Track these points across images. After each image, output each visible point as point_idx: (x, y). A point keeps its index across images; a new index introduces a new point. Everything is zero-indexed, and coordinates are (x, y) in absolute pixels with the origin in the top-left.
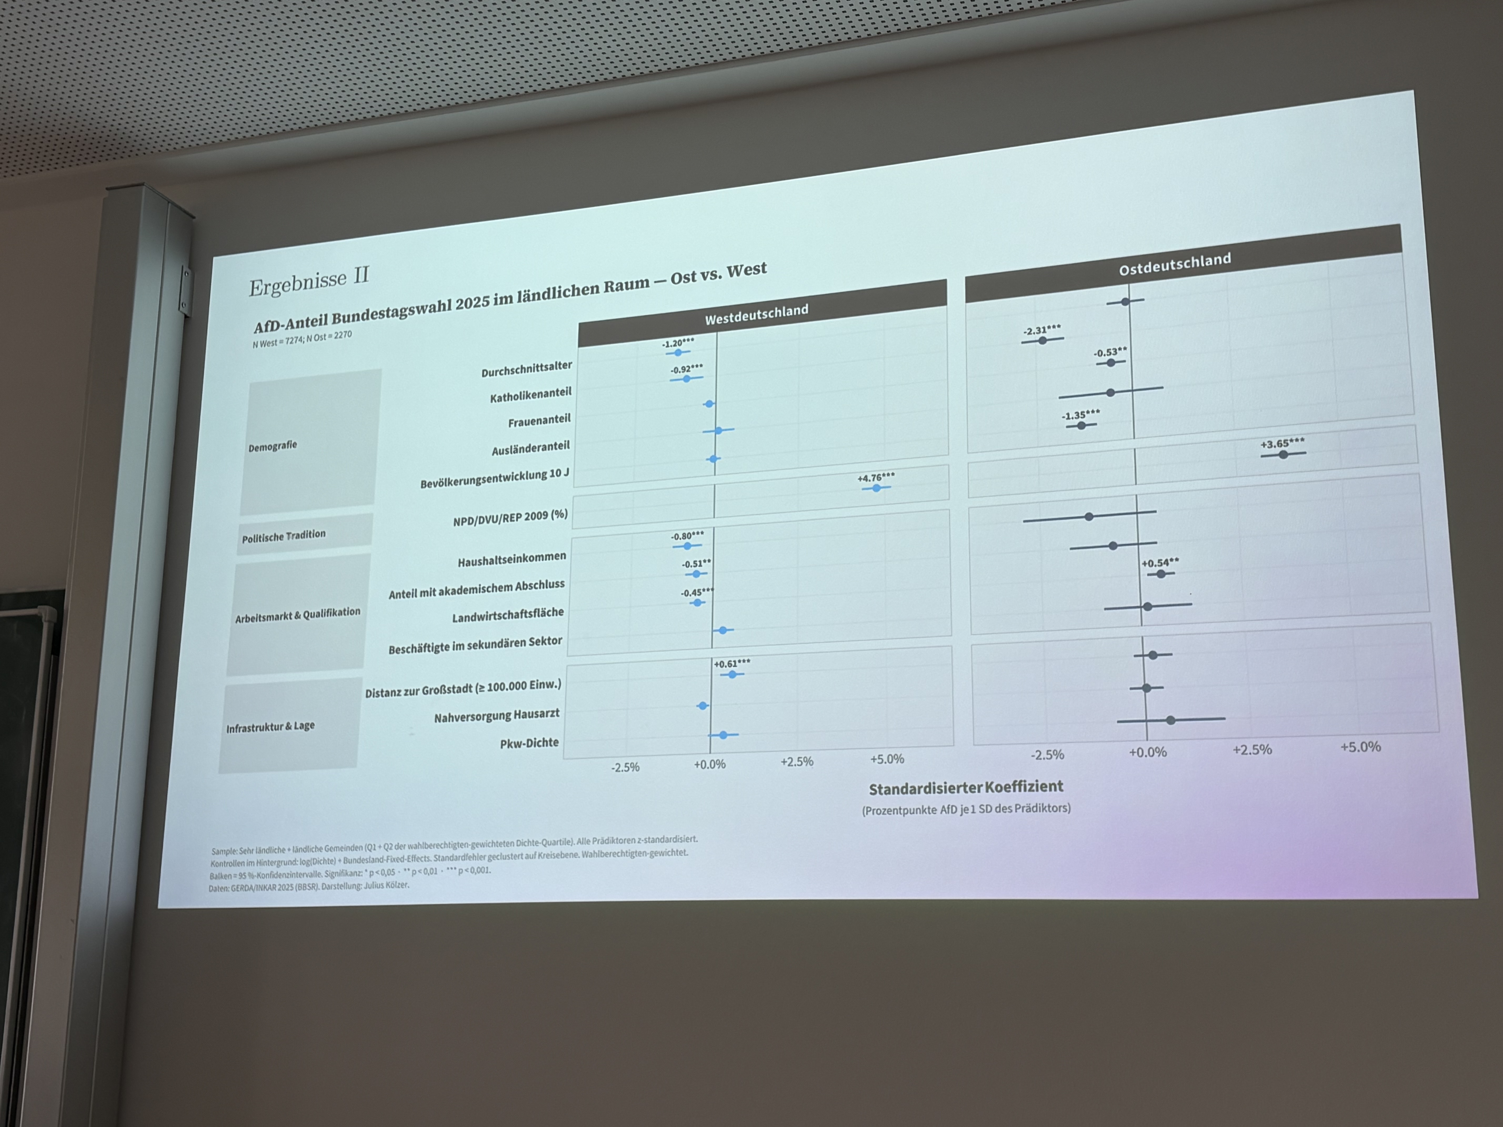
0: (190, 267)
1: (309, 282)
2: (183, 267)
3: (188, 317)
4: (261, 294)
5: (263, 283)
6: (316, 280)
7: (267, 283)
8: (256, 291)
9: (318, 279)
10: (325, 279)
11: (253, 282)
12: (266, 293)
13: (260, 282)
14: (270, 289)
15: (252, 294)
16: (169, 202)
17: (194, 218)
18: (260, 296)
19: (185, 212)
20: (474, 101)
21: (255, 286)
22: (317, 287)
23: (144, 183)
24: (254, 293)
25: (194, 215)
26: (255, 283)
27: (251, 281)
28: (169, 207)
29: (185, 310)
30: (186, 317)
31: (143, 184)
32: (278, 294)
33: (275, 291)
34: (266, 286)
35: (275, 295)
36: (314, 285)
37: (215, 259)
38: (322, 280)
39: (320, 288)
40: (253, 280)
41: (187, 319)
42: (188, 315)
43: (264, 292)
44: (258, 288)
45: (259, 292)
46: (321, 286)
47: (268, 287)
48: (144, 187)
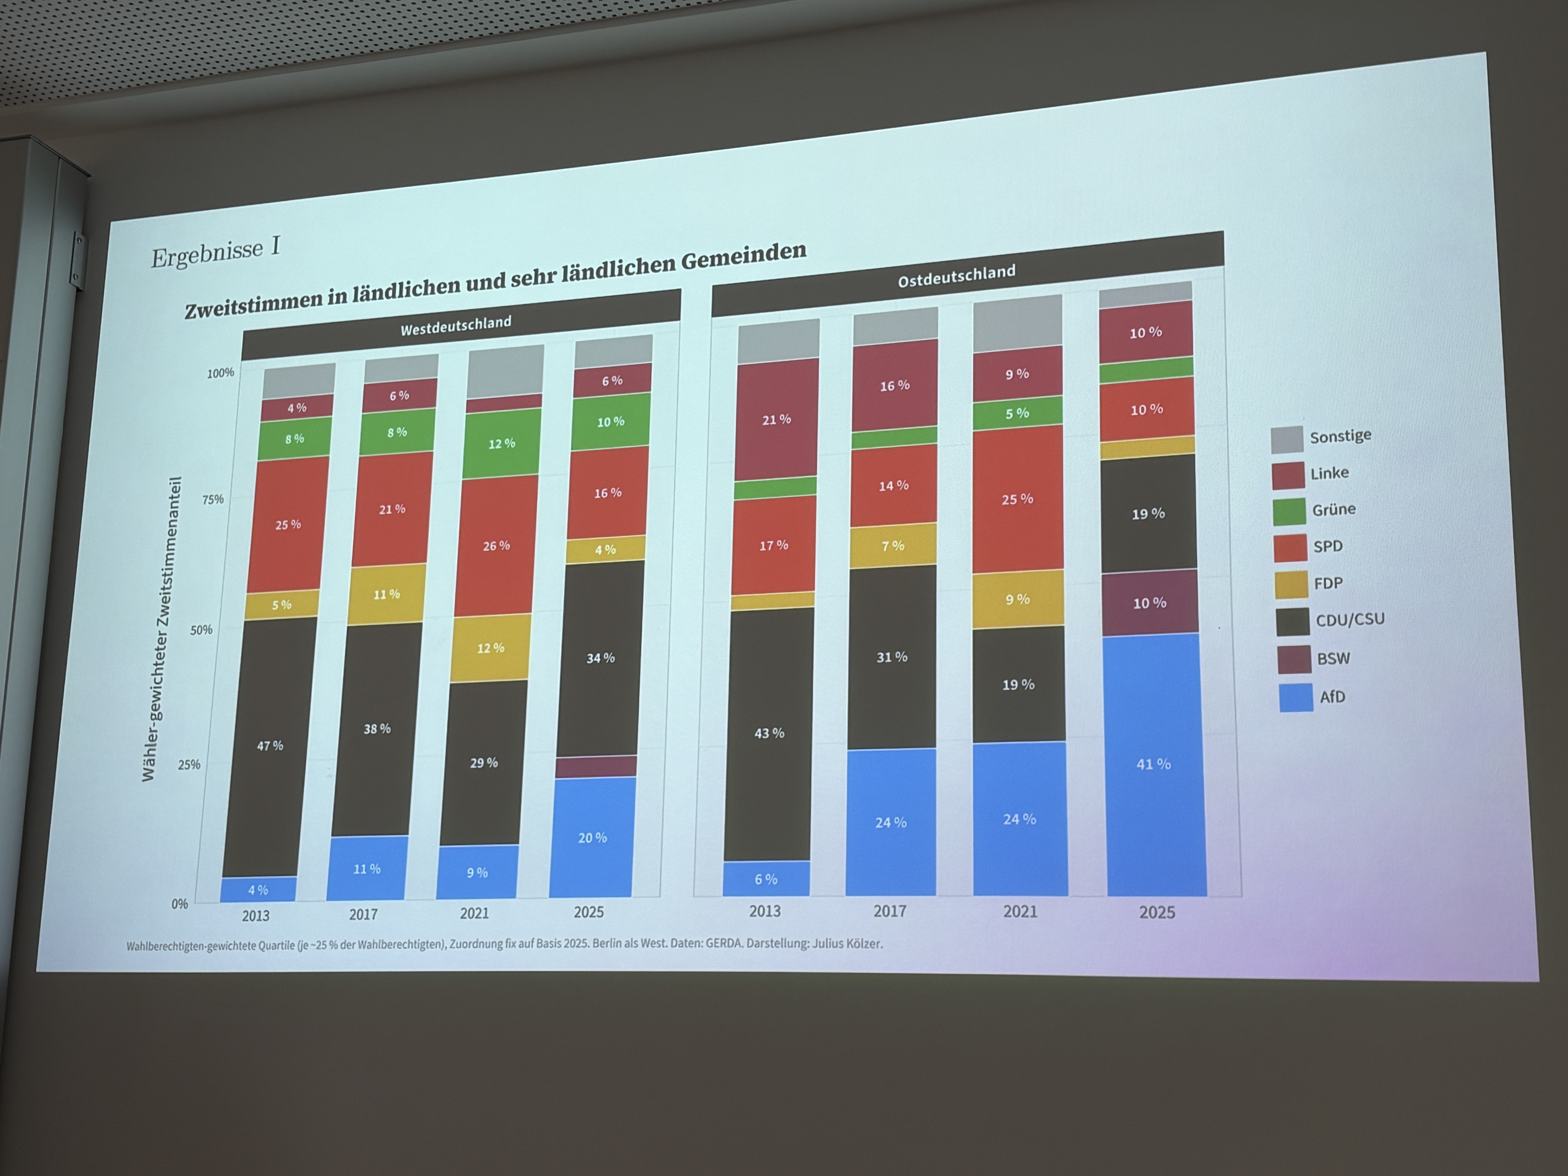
0: (83, 234)
1: (220, 252)
2: (75, 233)
3: (81, 291)
4: (164, 265)
5: (168, 253)
6: (228, 250)
7: (172, 253)
8: (159, 262)
9: (230, 248)
10: (238, 249)
11: (156, 251)
12: (170, 264)
13: (164, 251)
14: (175, 259)
15: (155, 266)
16: (59, 158)
17: (89, 176)
18: (163, 267)
19: (79, 169)
20: (411, 46)
21: (159, 256)
22: (229, 258)
23: (30, 135)
24: (157, 265)
25: (90, 173)
26: (158, 252)
27: (154, 250)
28: (60, 164)
29: (77, 283)
30: (78, 290)
31: (28, 137)
32: (184, 266)
33: (181, 262)
34: (171, 256)
35: (181, 266)
36: (226, 256)
37: (112, 223)
38: (235, 251)
39: (233, 260)
40: (156, 249)
41: (78, 293)
42: (81, 289)
43: (168, 263)
44: (161, 258)
45: (163, 263)
46: (234, 257)
47: (173, 257)
48: (31, 139)
